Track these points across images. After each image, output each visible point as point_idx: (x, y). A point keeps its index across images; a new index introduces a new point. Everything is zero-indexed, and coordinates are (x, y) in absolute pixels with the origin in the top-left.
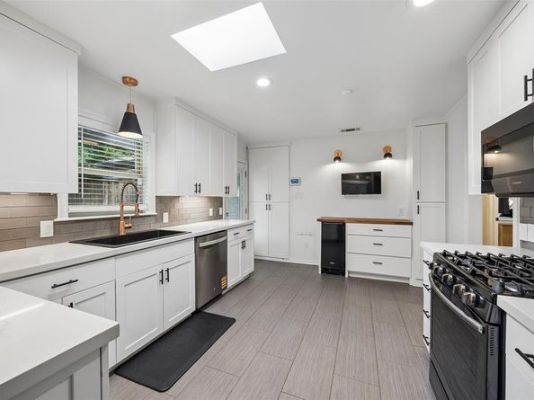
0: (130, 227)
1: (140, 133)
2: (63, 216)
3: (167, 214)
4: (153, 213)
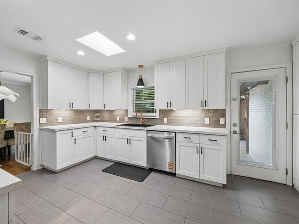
0: (144, 122)
2: (130, 116)
3: (166, 119)
4: (158, 117)
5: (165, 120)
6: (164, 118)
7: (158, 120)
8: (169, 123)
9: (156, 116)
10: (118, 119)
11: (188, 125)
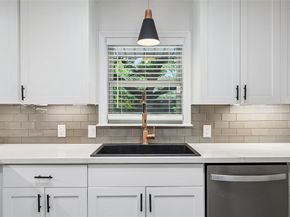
0: (153, 138)
1: (157, 38)
2: (103, 123)
3: (210, 127)
4: (187, 123)
5: (207, 130)
6: (205, 127)
7: (189, 132)
8: (217, 138)
9: (181, 122)
10: (62, 131)
11: (260, 139)
